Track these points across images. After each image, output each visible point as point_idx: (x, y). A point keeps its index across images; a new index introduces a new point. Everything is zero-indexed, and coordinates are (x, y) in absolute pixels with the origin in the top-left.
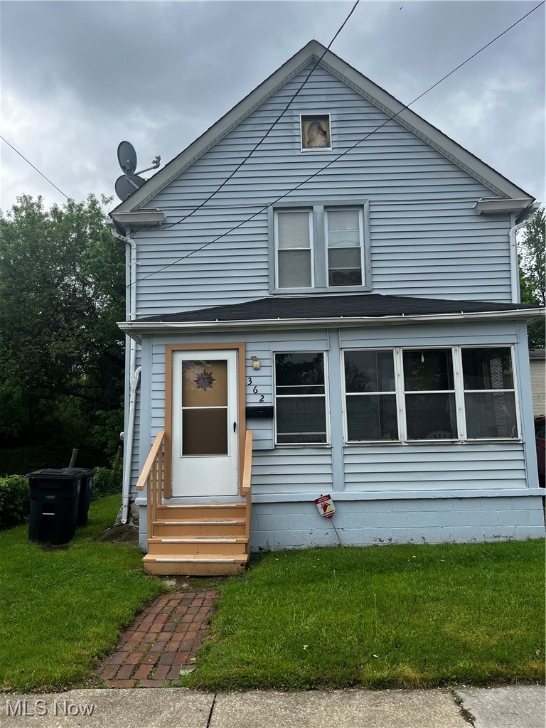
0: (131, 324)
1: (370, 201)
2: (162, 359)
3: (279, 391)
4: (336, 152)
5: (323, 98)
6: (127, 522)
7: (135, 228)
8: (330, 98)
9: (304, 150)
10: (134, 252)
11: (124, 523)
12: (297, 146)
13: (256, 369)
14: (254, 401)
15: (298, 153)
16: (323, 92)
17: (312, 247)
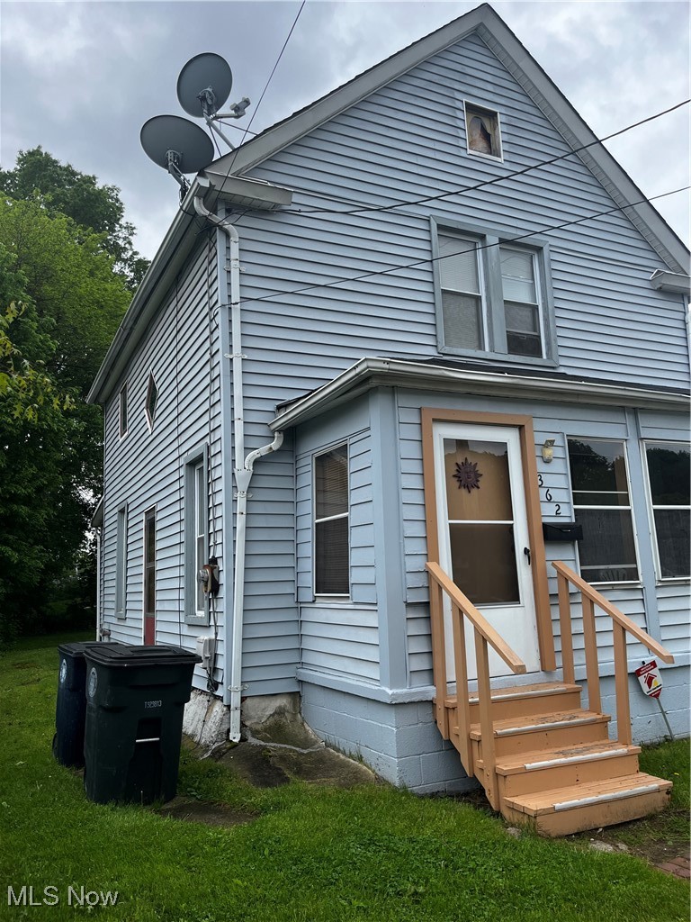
0: (388, 363)
1: (550, 245)
2: (413, 433)
3: (577, 499)
4: (507, 166)
5: (490, 87)
6: (243, 739)
7: (236, 207)
8: (498, 90)
9: (470, 151)
10: (235, 248)
11: (236, 740)
12: (462, 143)
13: (547, 462)
14: (548, 513)
15: (463, 153)
16: (489, 78)
17: (483, 294)
